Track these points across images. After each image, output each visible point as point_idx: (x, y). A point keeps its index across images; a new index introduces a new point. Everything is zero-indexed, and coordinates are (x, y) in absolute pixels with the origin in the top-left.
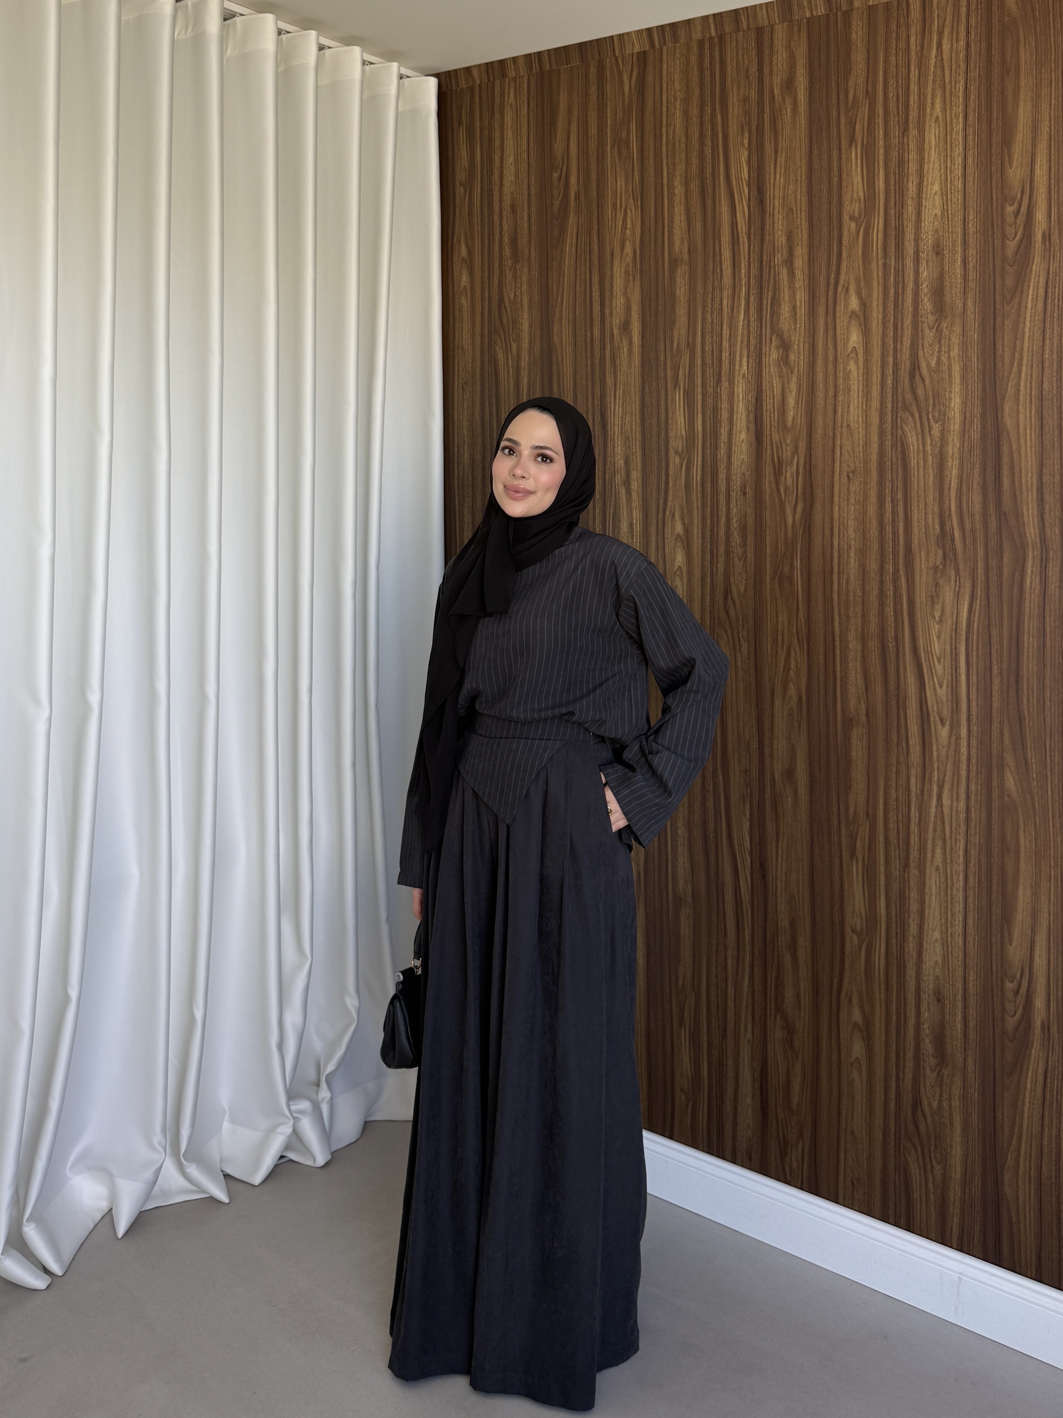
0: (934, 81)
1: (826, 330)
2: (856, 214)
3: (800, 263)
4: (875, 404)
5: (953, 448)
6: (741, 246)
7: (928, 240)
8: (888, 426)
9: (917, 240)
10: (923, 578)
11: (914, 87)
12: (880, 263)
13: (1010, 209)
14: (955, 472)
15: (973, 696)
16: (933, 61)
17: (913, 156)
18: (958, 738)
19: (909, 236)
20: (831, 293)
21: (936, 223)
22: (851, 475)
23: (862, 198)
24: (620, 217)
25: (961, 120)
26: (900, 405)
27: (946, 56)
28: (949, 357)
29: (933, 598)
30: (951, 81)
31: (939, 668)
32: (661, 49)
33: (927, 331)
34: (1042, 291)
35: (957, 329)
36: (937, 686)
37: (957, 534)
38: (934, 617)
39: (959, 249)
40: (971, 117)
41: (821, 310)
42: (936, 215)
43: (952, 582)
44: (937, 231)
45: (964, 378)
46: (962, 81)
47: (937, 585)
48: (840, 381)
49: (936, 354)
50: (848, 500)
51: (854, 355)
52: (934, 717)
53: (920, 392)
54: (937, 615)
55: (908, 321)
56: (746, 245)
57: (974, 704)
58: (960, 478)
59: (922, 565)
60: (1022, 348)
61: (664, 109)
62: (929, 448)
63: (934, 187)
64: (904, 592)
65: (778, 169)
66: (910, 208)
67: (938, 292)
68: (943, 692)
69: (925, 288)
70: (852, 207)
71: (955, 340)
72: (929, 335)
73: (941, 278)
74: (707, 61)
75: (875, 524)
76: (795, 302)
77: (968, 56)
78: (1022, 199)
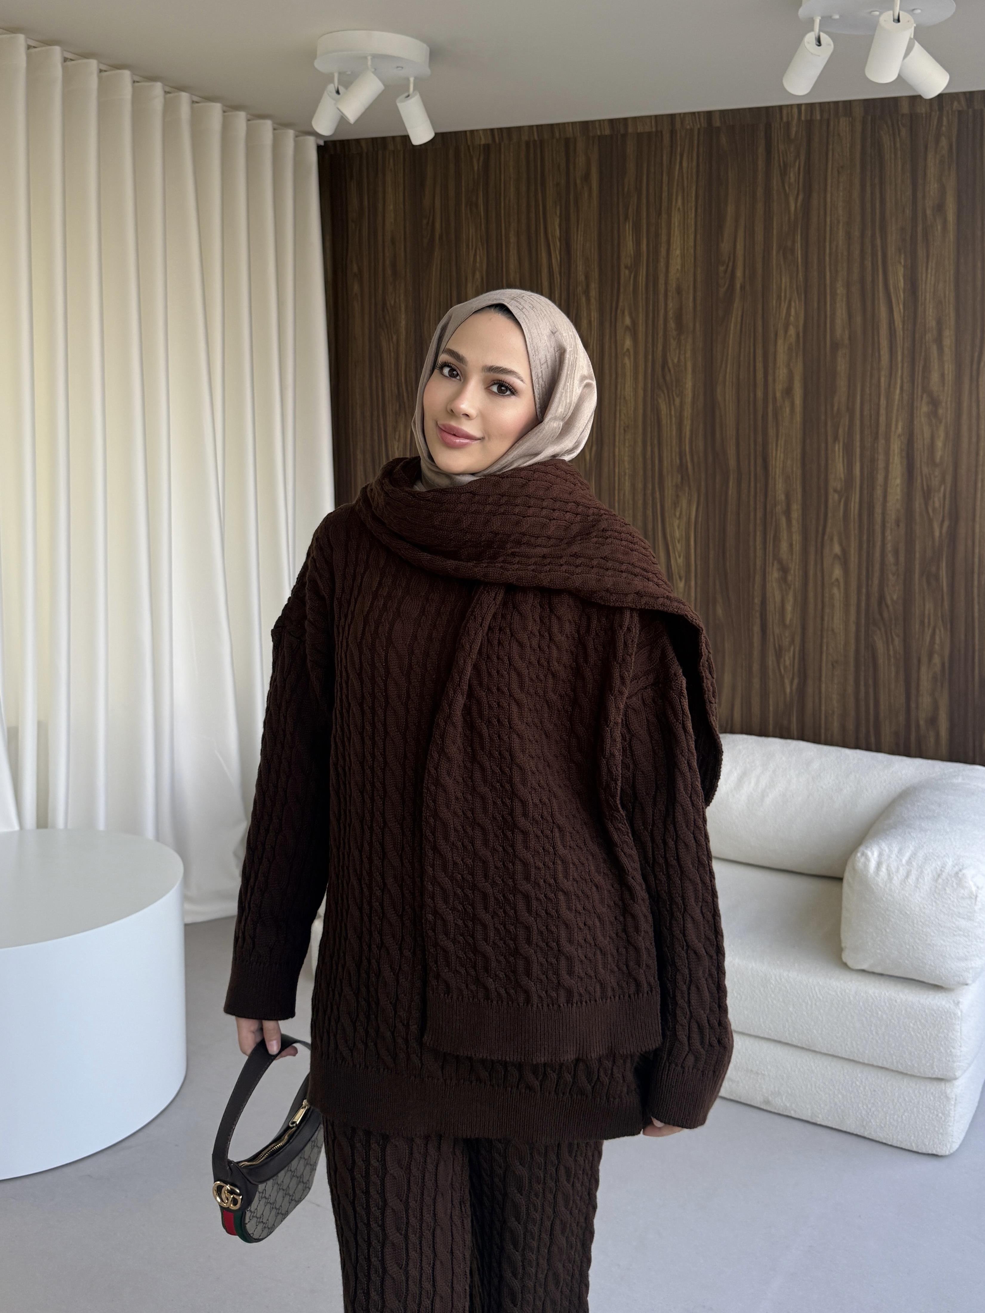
0: (678, 185)
1: (610, 337)
2: (629, 265)
3: (593, 293)
4: (641, 384)
5: (688, 412)
6: (555, 279)
7: (673, 284)
8: (649, 399)
9: (666, 283)
10: (669, 492)
11: (665, 188)
12: (644, 297)
13: (722, 269)
14: (688, 428)
15: (699, 562)
16: (677, 173)
17: (664, 232)
18: (690, 587)
19: (662, 281)
20: (613, 314)
21: (678, 275)
22: (626, 429)
23: (633, 255)
24: (472, 253)
25: (693, 211)
26: (656, 385)
27: (685, 170)
28: (685, 358)
29: (675, 504)
30: (687, 187)
31: (679, 546)
32: (500, 144)
33: (672, 340)
34: (739, 319)
35: (690, 340)
36: (677, 557)
37: (689, 465)
38: (675, 515)
39: (691, 291)
40: (699, 210)
41: (607, 325)
42: (678, 269)
43: (687, 494)
44: (678, 279)
45: (694, 371)
46: (694, 188)
47: (677, 496)
48: (619, 370)
49: (677, 355)
50: (624, 444)
51: (627, 353)
52: (676, 576)
53: (668, 378)
54: (678, 514)
55: (661, 334)
56: (559, 280)
57: (699, 567)
58: (691, 431)
59: (669, 484)
60: (728, 354)
61: (502, 185)
62: (673, 413)
63: (677, 252)
64: (658, 501)
65: (579, 232)
66: (662, 264)
67: (679, 318)
68: (681, 561)
69: (671, 314)
70: (626, 260)
71: (689, 347)
72: (673, 343)
73: (681, 309)
74: (532, 155)
75: (641, 459)
76: (591, 317)
77: (698, 171)
78: (728, 263)
